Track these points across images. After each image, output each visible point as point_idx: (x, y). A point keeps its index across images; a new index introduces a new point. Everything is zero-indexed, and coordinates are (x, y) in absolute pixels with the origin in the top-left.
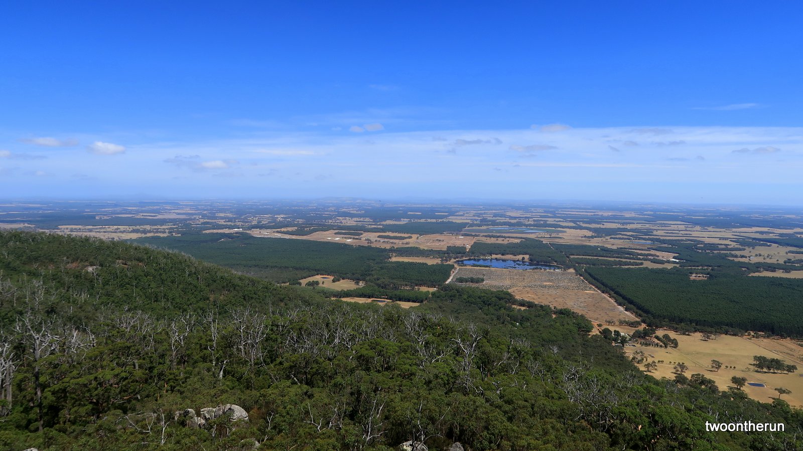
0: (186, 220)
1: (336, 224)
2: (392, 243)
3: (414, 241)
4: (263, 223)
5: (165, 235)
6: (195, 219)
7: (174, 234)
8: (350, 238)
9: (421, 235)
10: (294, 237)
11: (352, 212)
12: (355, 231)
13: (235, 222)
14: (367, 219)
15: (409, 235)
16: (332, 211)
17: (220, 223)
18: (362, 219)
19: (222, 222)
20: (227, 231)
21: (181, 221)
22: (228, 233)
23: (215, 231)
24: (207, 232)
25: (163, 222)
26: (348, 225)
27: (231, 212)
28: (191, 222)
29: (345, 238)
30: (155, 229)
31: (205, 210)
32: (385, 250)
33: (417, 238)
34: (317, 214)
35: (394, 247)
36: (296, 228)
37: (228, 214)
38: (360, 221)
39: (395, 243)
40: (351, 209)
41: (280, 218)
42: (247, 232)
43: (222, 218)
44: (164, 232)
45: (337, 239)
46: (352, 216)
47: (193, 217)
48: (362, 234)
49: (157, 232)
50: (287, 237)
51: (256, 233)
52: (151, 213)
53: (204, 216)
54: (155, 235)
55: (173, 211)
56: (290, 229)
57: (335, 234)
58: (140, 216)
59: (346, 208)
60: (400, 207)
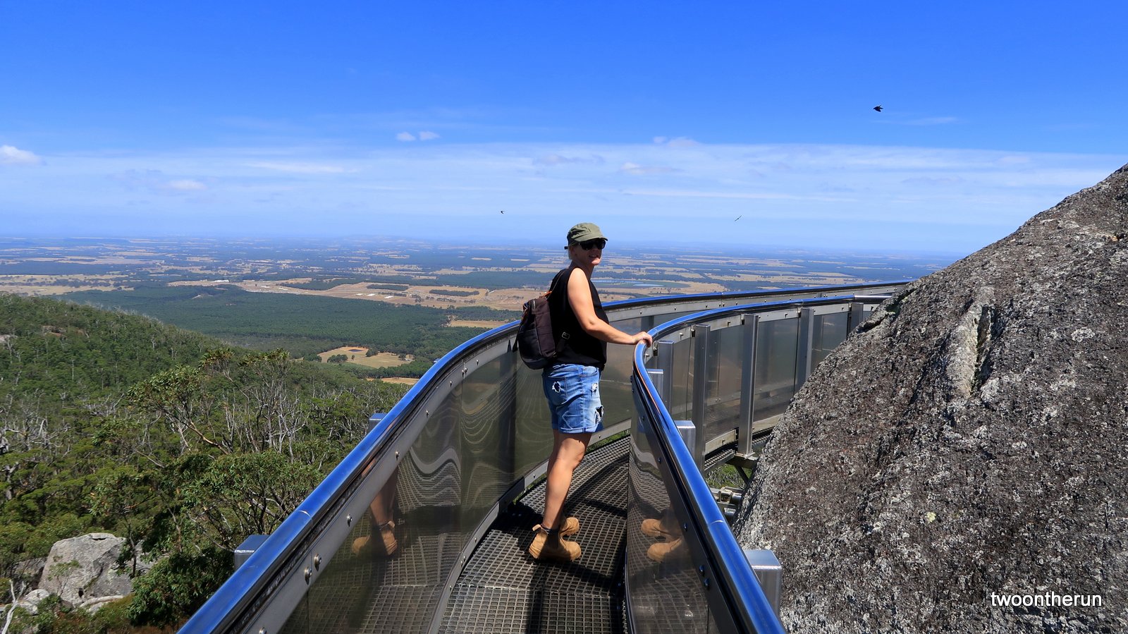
0: (140, 266)
1: (369, 273)
2: (451, 301)
3: (482, 298)
4: (259, 271)
5: (109, 289)
6: (154, 265)
7: (123, 287)
8: (391, 294)
9: (491, 290)
10: (307, 292)
11: (391, 256)
12: (396, 284)
13: (218, 270)
14: (414, 267)
15: (475, 290)
16: (362, 255)
17: (193, 272)
18: (406, 267)
19: (196, 270)
20: (205, 283)
21: (132, 267)
22: (208, 287)
23: (187, 283)
24: (175, 284)
25: (105, 269)
26: (387, 275)
27: (211, 255)
28: (148, 270)
29: (383, 294)
30: (93, 280)
31: (169, 252)
32: (440, 311)
33: (487, 294)
34: (340, 259)
35: (453, 307)
36: (310, 279)
37: (206, 259)
38: (403, 270)
39: (455, 302)
40: (390, 253)
41: (285, 264)
42: (236, 284)
43: (196, 264)
44: (107, 285)
45: (371, 295)
46: (392, 262)
47: (151, 263)
48: (407, 288)
49: (96, 284)
50: (297, 292)
51: (250, 286)
52: (82, 256)
53: (168, 262)
54: (94, 288)
55: (120, 253)
56: (301, 281)
57: (369, 287)
58: (67, 260)
59: (383, 251)
60: (461, 250)
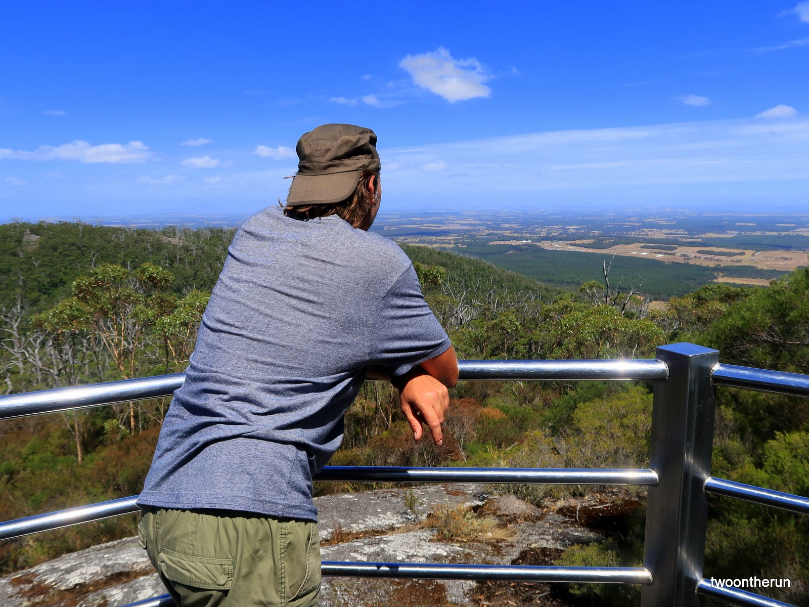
0: (470, 231)
1: (641, 237)
2: (717, 260)
3: (748, 258)
4: (553, 234)
5: (451, 246)
6: (479, 230)
7: (460, 245)
8: (661, 253)
9: (757, 251)
10: (591, 251)
11: (660, 222)
12: (667, 245)
13: (522, 233)
14: (681, 231)
15: (740, 251)
16: (634, 221)
17: (506, 234)
18: (673, 231)
19: (508, 233)
20: (514, 243)
21: (465, 231)
22: (516, 246)
23: (502, 243)
24: (494, 243)
25: (446, 233)
26: (656, 237)
27: (517, 223)
28: (475, 233)
29: (655, 253)
30: (441, 240)
31: (488, 221)
32: (707, 268)
33: (753, 255)
34: (615, 225)
35: (719, 265)
36: (593, 240)
37: (514, 225)
38: (671, 234)
39: (721, 261)
40: (659, 219)
41: (572, 229)
42: (537, 244)
43: (507, 229)
44: (450, 243)
45: (644, 254)
46: (660, 227)
47: (477, 228)
48: (676, 248)
49: (443, 243)
50: (583, 250)
51: (547, 245)
52: (434, 224)
53: (488, 227)
54: (441, 246)
55: (456, 222)
56: (586, 242)
57: (642, 247)
58: (424, 227)
59: (652, 218)
60: (726, 216)
